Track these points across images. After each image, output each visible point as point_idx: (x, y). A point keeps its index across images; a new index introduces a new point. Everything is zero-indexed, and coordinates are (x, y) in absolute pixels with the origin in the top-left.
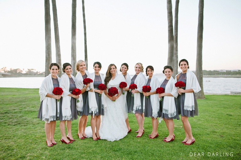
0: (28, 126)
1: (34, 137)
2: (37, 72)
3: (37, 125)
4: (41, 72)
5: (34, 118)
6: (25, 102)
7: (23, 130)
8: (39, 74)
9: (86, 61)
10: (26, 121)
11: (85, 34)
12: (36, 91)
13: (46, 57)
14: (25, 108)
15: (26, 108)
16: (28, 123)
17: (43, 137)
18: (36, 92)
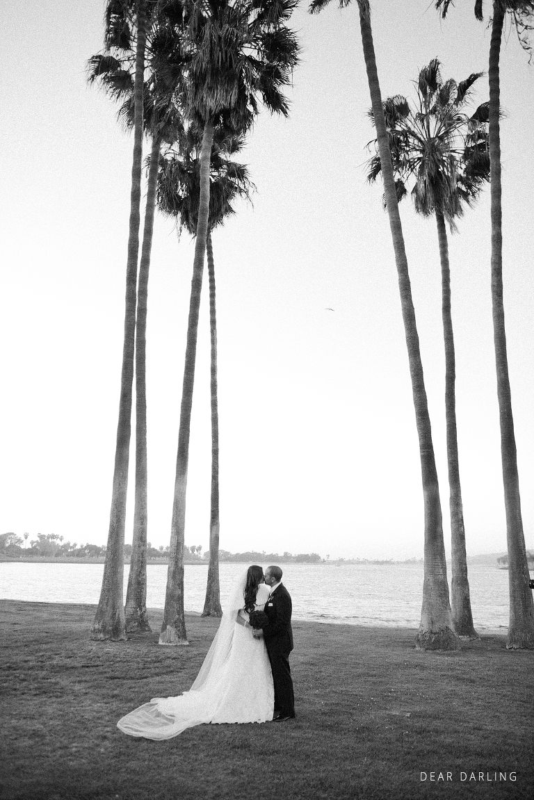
0: (65, 698)
1: (79, 718)
2: (67, 546)
3: (82, 698)
4: (78, 547)
5: (75, 682)
6: (48, 643)
7: (55, 705)
8: (72, 554)
9: (214, 527)
10: (57, 687)
11: (215, 452)
12: (69, 612)
13: (112, 526)
14: (50, 658)
15: (53, 659)
16: (63, 692)
17: (98, 718)
18: (69, 614)
